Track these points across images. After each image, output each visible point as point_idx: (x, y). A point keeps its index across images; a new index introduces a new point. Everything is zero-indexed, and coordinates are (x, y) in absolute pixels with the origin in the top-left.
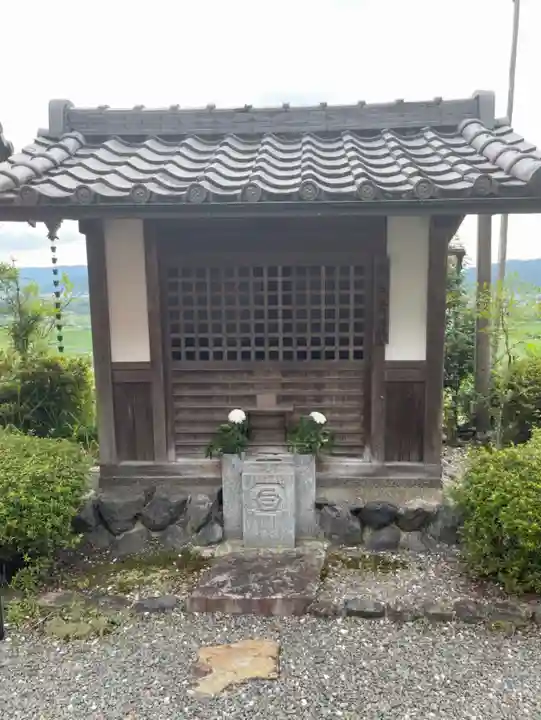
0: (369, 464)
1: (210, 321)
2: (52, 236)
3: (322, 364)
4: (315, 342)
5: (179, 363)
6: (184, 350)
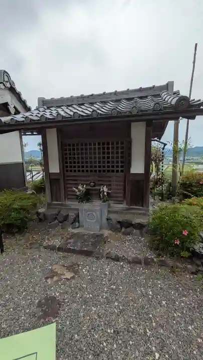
0: (125, 207)
1: (76, 160)
3: (111, 174)
4: (108, 167)
5: (67, 173)
6: (69, 169)
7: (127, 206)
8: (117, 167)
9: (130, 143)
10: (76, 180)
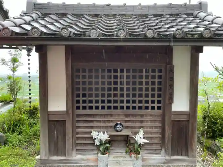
0: (164, 158)
1: (94, 92)
2: (29, 55)
3: (143, 112)
4: (140, 102)
5: (78, 110)
6: (81, 105)
7: (167, 158)
8: (153, 102)
9: (172, 71)
10: (92, 121)
